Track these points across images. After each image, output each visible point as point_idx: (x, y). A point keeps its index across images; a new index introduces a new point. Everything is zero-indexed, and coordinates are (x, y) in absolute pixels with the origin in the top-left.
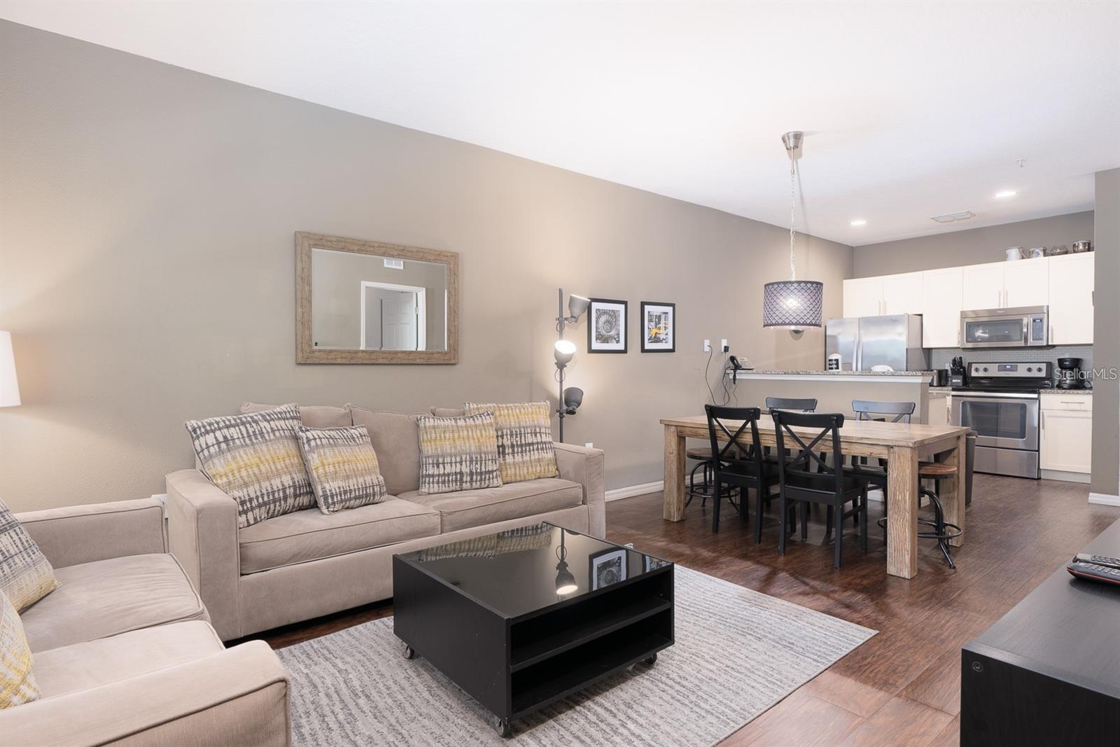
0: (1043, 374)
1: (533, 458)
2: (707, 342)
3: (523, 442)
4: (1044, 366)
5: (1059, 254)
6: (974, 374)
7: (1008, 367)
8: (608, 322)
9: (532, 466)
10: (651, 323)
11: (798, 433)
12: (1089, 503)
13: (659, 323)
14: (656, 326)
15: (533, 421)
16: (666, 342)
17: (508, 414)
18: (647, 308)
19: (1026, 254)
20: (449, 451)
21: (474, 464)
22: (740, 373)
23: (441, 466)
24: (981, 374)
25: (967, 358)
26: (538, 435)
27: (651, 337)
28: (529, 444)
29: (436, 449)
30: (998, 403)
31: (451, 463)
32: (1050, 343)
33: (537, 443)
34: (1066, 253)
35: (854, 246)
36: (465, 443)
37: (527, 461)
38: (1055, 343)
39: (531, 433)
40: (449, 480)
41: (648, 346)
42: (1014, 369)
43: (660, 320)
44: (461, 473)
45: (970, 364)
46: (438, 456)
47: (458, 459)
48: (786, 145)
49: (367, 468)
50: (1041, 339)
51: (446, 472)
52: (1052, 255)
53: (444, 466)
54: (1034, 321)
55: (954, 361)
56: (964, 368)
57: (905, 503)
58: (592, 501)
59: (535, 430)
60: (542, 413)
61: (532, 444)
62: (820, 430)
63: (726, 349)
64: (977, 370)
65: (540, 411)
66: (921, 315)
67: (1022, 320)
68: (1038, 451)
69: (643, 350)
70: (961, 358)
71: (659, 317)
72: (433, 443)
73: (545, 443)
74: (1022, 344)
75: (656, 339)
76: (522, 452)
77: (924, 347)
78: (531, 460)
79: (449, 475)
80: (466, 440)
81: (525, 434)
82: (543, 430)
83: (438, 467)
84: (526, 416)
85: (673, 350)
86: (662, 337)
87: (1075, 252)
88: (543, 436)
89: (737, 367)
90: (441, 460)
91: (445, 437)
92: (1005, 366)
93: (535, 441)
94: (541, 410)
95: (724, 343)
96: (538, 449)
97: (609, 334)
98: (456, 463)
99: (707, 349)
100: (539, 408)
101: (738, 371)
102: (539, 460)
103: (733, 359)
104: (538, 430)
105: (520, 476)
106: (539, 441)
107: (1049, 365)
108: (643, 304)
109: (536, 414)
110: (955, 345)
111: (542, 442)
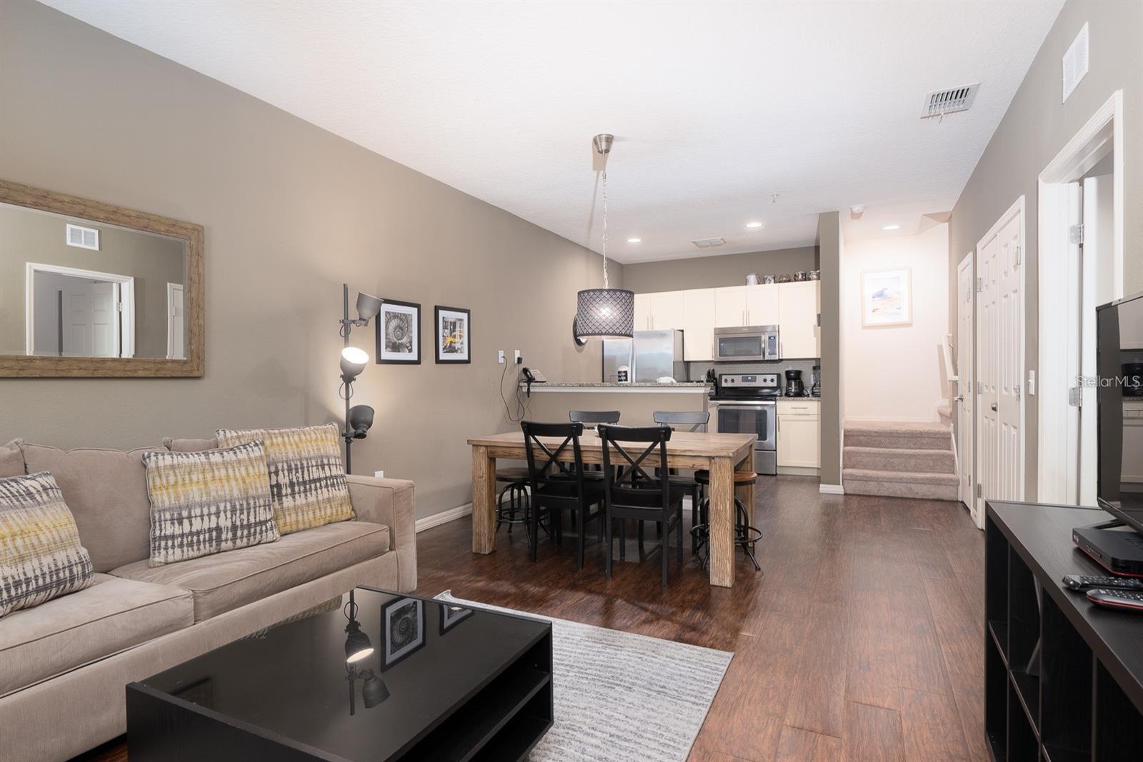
0: (775, 384)
1: (320, 498)
2: (501, 353)
3: (307, 478)
4: (775, 377)
5: (785, 281)
6: (724, 385)
7: (750, 378)
8: (399, 327)
9: (320, 509)
10: (446, 331)
11: (624, 448)
12: (820, 494)
13: (454, 331)
14: (451, 334)
15: (319, 449)
16: (461, 352)
17: (284, 442)
18: (442, 313)
19: (761, 281)
20: (198, 499)
21: (238, 515)
22: (534, 386)
23: (186, 522)
24: (729, 384)
25: (719, 370)
26: (326, 467)
27: (446, 347)
28: (315, 481)
29: (177, 498)
30: (738, 410)
31: (202, 516)
32: (781, 358)
33: (326, 478)
34: (789, 281)
35: (623, 263)
36: (223, 486)
37: (313, 502)
38: (784, 357)
39: (317, 466)
40: (198, 541)
41: (443, 356)
42: (754, 380)
43: (455, 327)
44: (218, 529)
45: (721, 375)
46: (180, 508)
47: (213, 509)
48: (598, 148)
49: (57, 539)
50: (775, 354)
51: (194, 529)
52: (780, 282)
53: (191, 522)
54: (770, 338)
55: (709, 372)
56: (716, 379)
57: (726, 512)
58: (401, 545)
59: (322, 461)
60: (329, 438)
61: (319, 480)
62: (647, 445)
63: (520, 360)
64: (726, 381)
65: (326, 437)
66: (682, 331)
67: (761, 337)
68: (776, 451)
69: (438, 361)
70: (714, 370)
71: (454, 324)
72: (171, 490)
73: (336, 477)
74: (761, 358)
75: (451, 349)
76: (305, 491)
77: (685, 360)
78: (318, 502)
79: (198, 533)
80: (225, 482)
81: (308, 467)
82: (332, 461)
83: (181, 523)
84: (309, 444)
85: (468, 362)
86: (457, 346)
87: (795, 281)
88: (333, 468)
89: (530, 380)
90: (185, 514)
91: (191, 480)
92: (747, 377)
93: (322, 475)
94: (329, 436)
95: (517, 354)
96: (327, 486)
97: (400, 342)
98: (209, 515)
99: (501, 360)
100: (325, 433)
101: (532, 384)
102: (329, 500)
103: (525, 371)
104: (325, 461)
105: (304, 523)
106: (328, 475)
107: (779, 376)
108: (437, 309)
109: (322, 440)
110: (710, 358)
111: (331, 477)
